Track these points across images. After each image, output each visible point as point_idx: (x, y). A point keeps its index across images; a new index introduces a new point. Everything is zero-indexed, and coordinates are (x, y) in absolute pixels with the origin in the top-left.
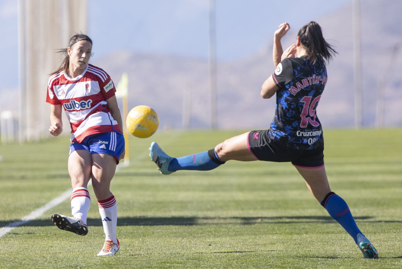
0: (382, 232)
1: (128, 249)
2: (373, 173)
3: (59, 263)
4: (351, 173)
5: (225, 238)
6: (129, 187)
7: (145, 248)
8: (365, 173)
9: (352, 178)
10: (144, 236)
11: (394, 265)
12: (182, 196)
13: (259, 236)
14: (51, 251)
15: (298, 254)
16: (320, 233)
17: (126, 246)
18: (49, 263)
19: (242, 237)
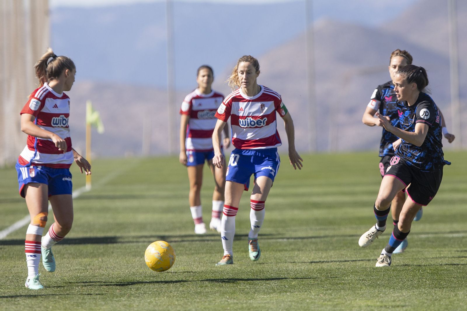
0: (333, 249)
1: (88, 268)
2: (326, 194)
3: (21, 282)
4: (303, 195)
5: (182, 257)
6: (90, 210)
7: (105, 267)
8: (318, 195)
9: (305, 199)
10: (104, 255)
11: (344, 280)
12: (141, 218)
13: (214, 254)
14: (13, 270)
15: (252, 271)
16: (274, 251)
17: (86, 266)
18: (11, 282)
19: (199, 256)
